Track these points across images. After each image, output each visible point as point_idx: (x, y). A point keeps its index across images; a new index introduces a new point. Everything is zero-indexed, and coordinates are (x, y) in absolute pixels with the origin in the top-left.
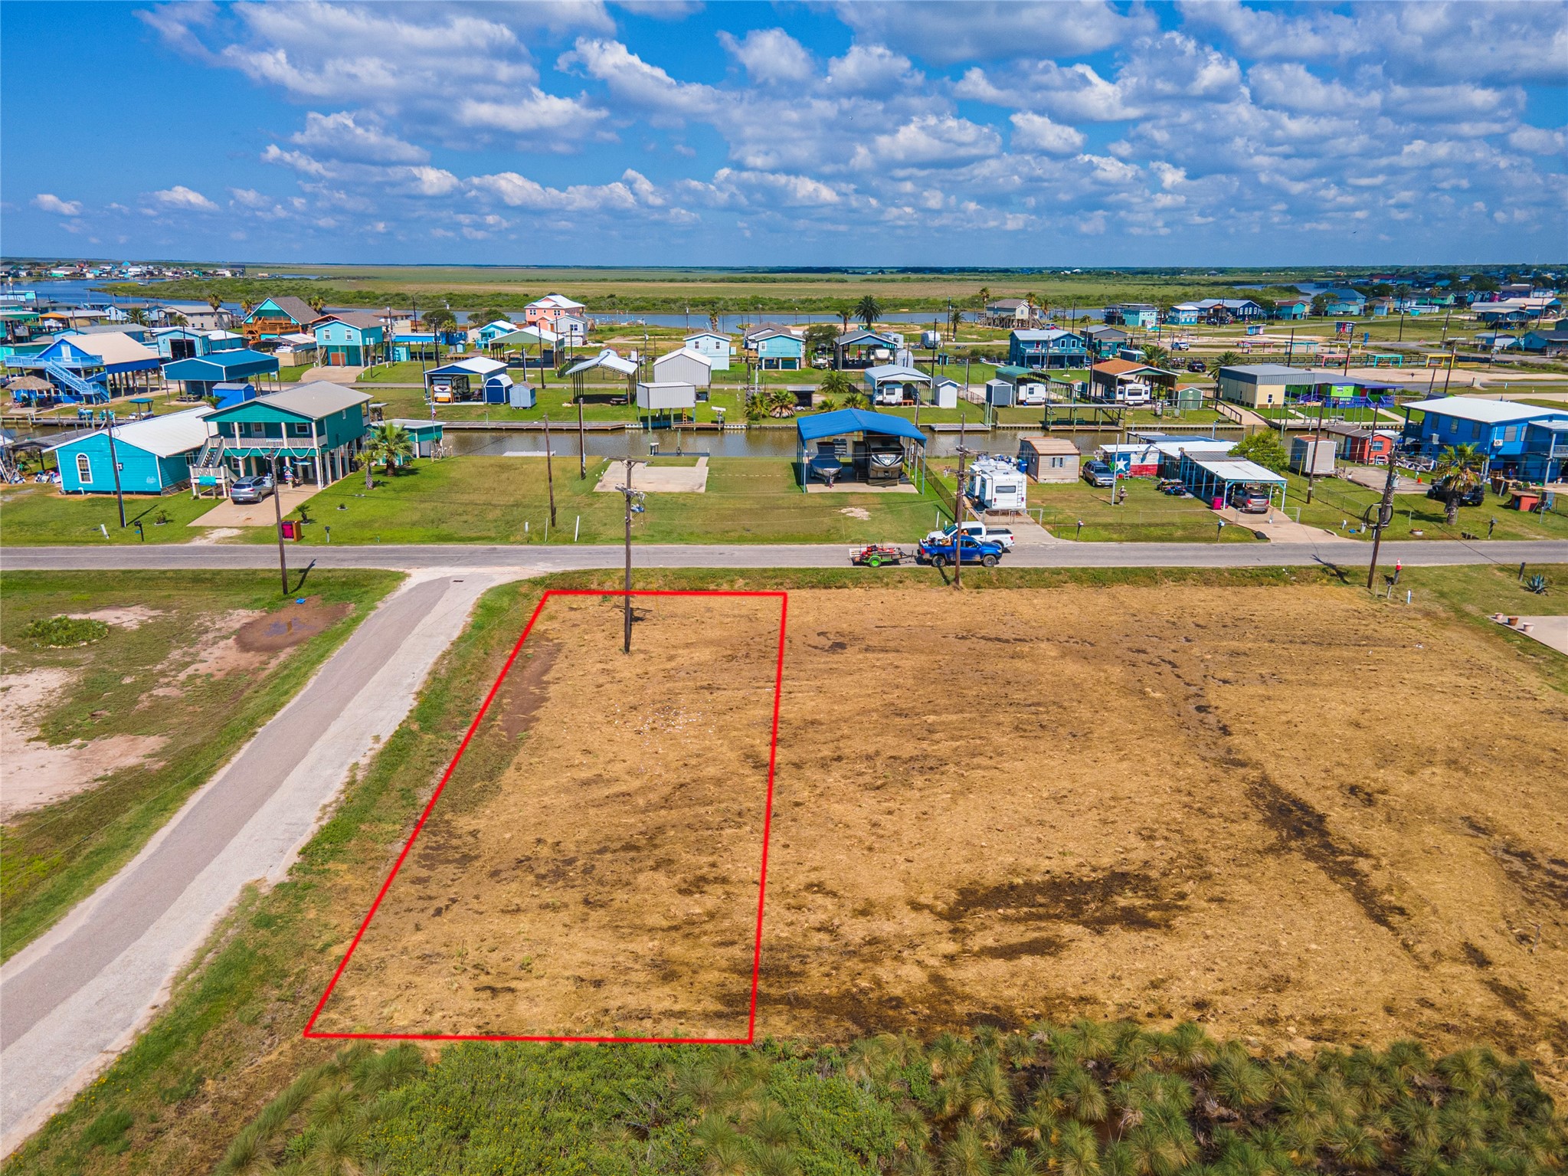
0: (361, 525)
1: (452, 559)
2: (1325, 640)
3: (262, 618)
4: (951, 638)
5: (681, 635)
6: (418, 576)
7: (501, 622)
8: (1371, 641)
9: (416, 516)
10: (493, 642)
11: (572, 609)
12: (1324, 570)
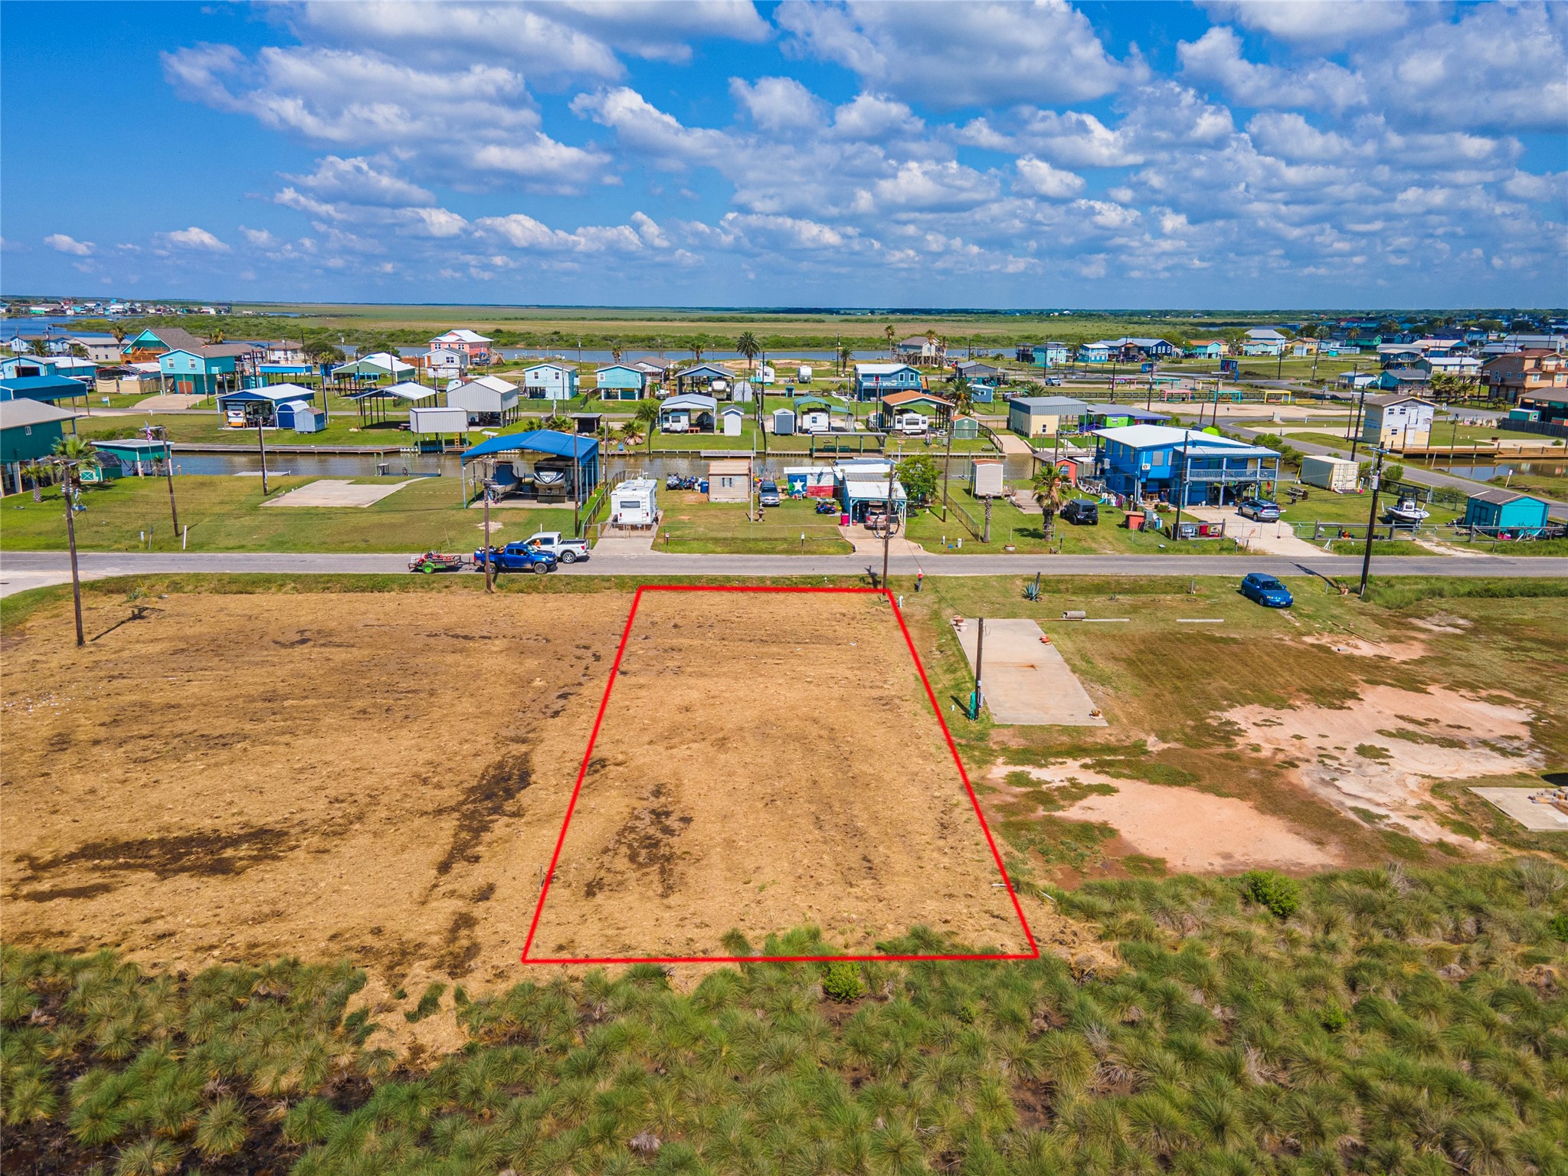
2: (773, 639)
4: (422, 636)
5: (161, 631)
8: (817, 639)
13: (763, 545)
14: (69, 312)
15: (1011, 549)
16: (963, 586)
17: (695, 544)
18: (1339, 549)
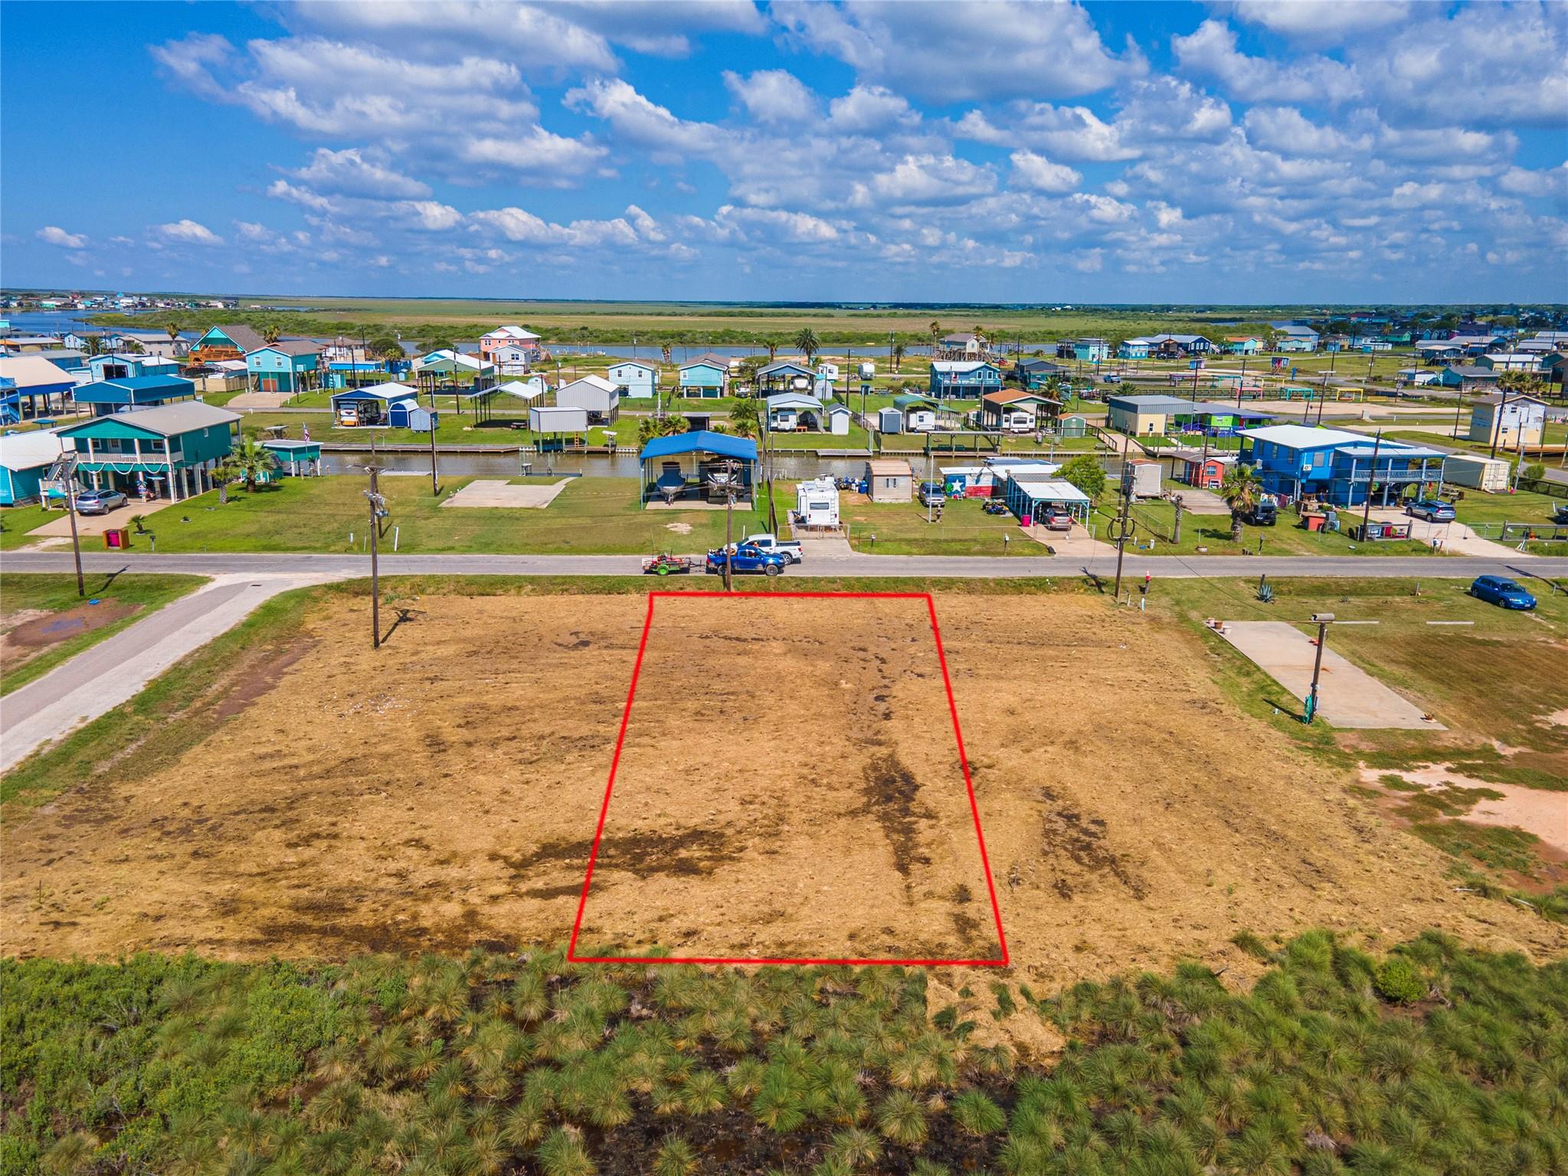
0: (197, 535)
1: (262, 566)
2: (1039, 641)
3: (48, 617)
4: (695, 638)
5: (439, 633)
6: (222, 580)
7: (276, 620)
8: (1083, 641)
9: (253, 528)
10: (256, 639)
11: (352, 610)
12: (1085, 581)
13: (957, 546)
14: (80, 306)
15: (1203, 550)
16: (1190, 588)
17: (889, 545)
18: (1533, 550)
